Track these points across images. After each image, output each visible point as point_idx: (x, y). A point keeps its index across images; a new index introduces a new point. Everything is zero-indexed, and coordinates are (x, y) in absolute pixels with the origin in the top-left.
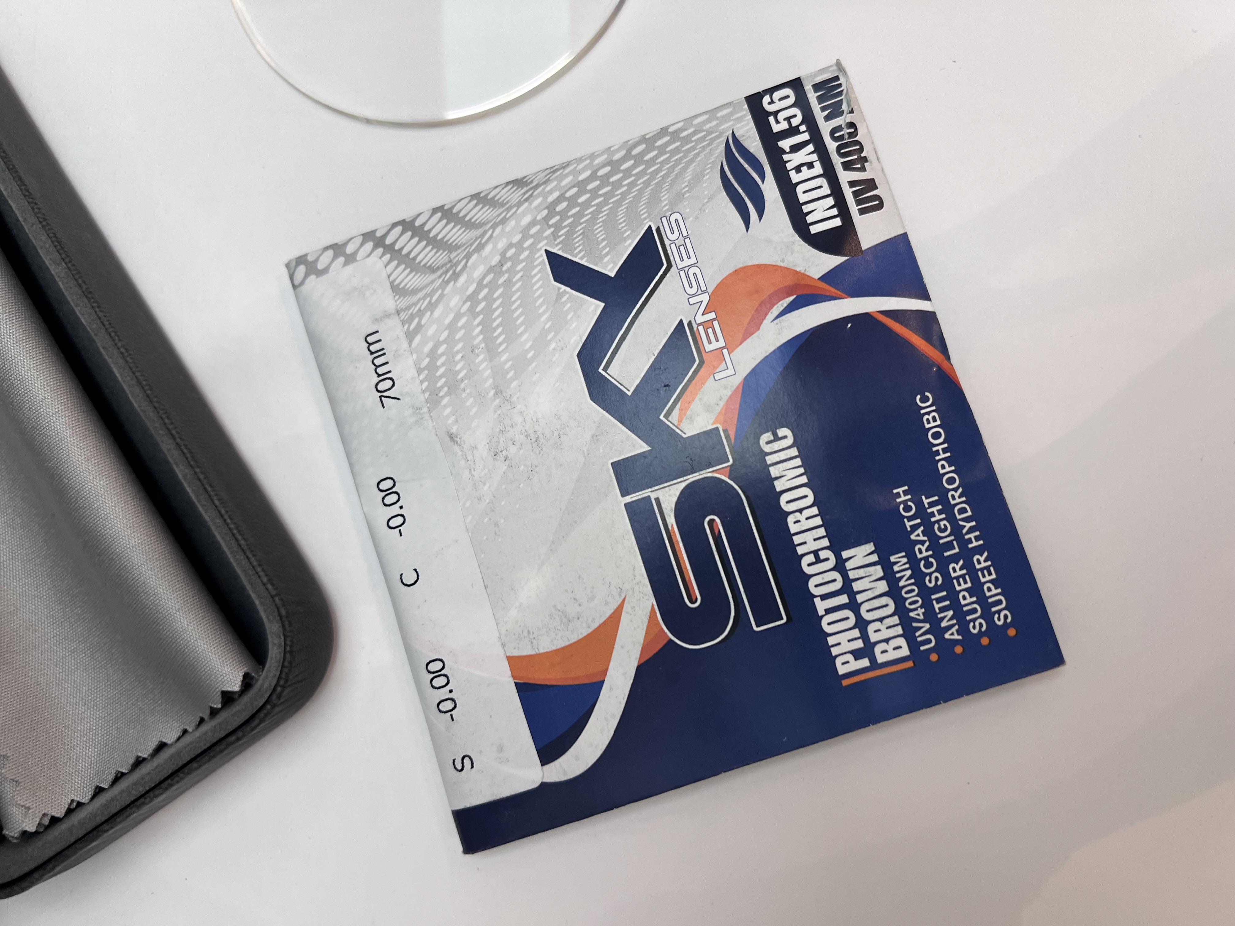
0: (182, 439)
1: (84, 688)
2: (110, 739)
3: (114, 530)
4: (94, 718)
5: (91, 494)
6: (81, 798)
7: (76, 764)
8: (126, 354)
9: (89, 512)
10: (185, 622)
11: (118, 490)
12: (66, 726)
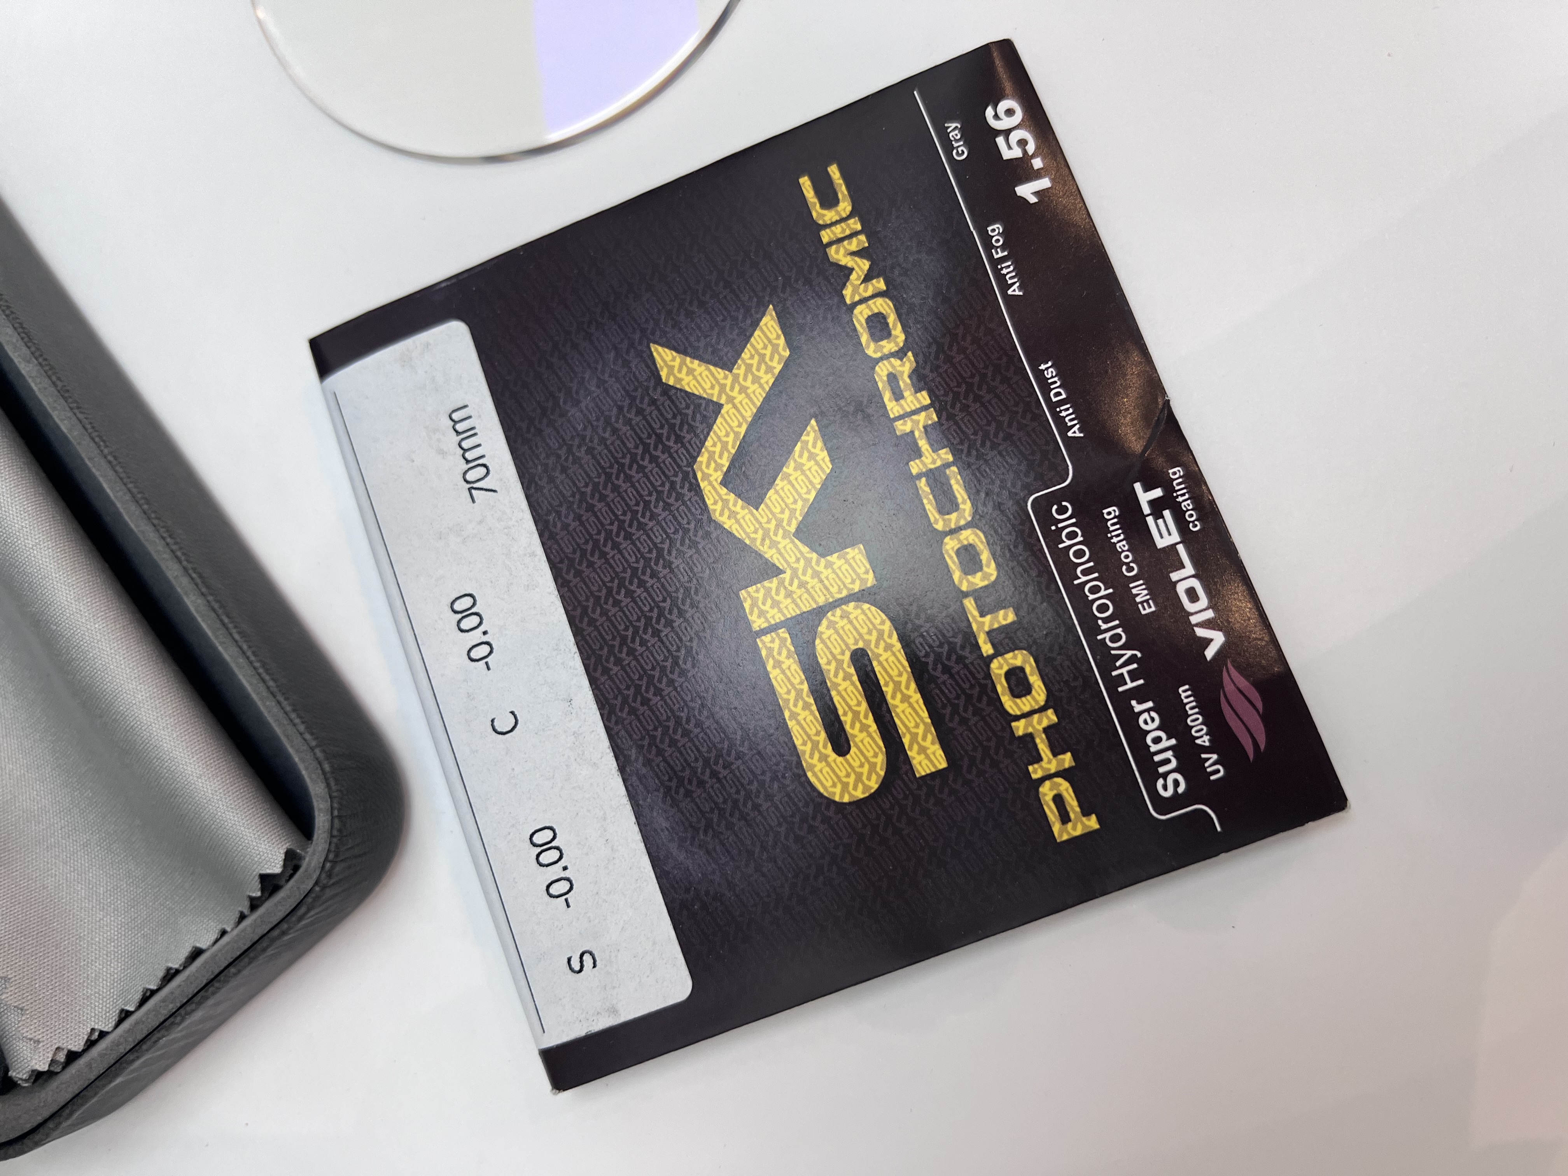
0: (188, 561)
1: (102, 889)
2: (136, 949)
3: (115, 683)
4: (116, 924)
5: (85, 641)
6: (103, 1025)
7: (95, 983)
8: (115, 462)
9: (85, 664)
10: (209, 791)
11: (118, 634)
12: (80, 937)
